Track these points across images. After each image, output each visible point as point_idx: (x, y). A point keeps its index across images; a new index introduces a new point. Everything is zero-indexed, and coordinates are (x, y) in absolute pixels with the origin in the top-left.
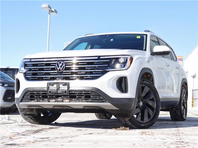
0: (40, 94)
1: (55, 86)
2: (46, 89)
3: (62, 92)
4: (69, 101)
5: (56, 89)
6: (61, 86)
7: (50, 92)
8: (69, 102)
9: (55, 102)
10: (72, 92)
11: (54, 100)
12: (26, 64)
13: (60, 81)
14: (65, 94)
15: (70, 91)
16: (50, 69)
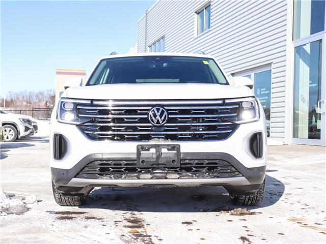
0: (121, 164)
1: (153, 150)
2: (135, 156)
3: (167, 161)
4: (178, 176)
5: (155, 156)
6: (164, 150)
7: (143, 161)
8: (178, 178)
9: (151, 178)
10: (186, 161)
11: (149, 176)
12: (79, 109)
13: (162, 142)
14: (172, 165)
15: (181, 160)
16: (136, 120)
